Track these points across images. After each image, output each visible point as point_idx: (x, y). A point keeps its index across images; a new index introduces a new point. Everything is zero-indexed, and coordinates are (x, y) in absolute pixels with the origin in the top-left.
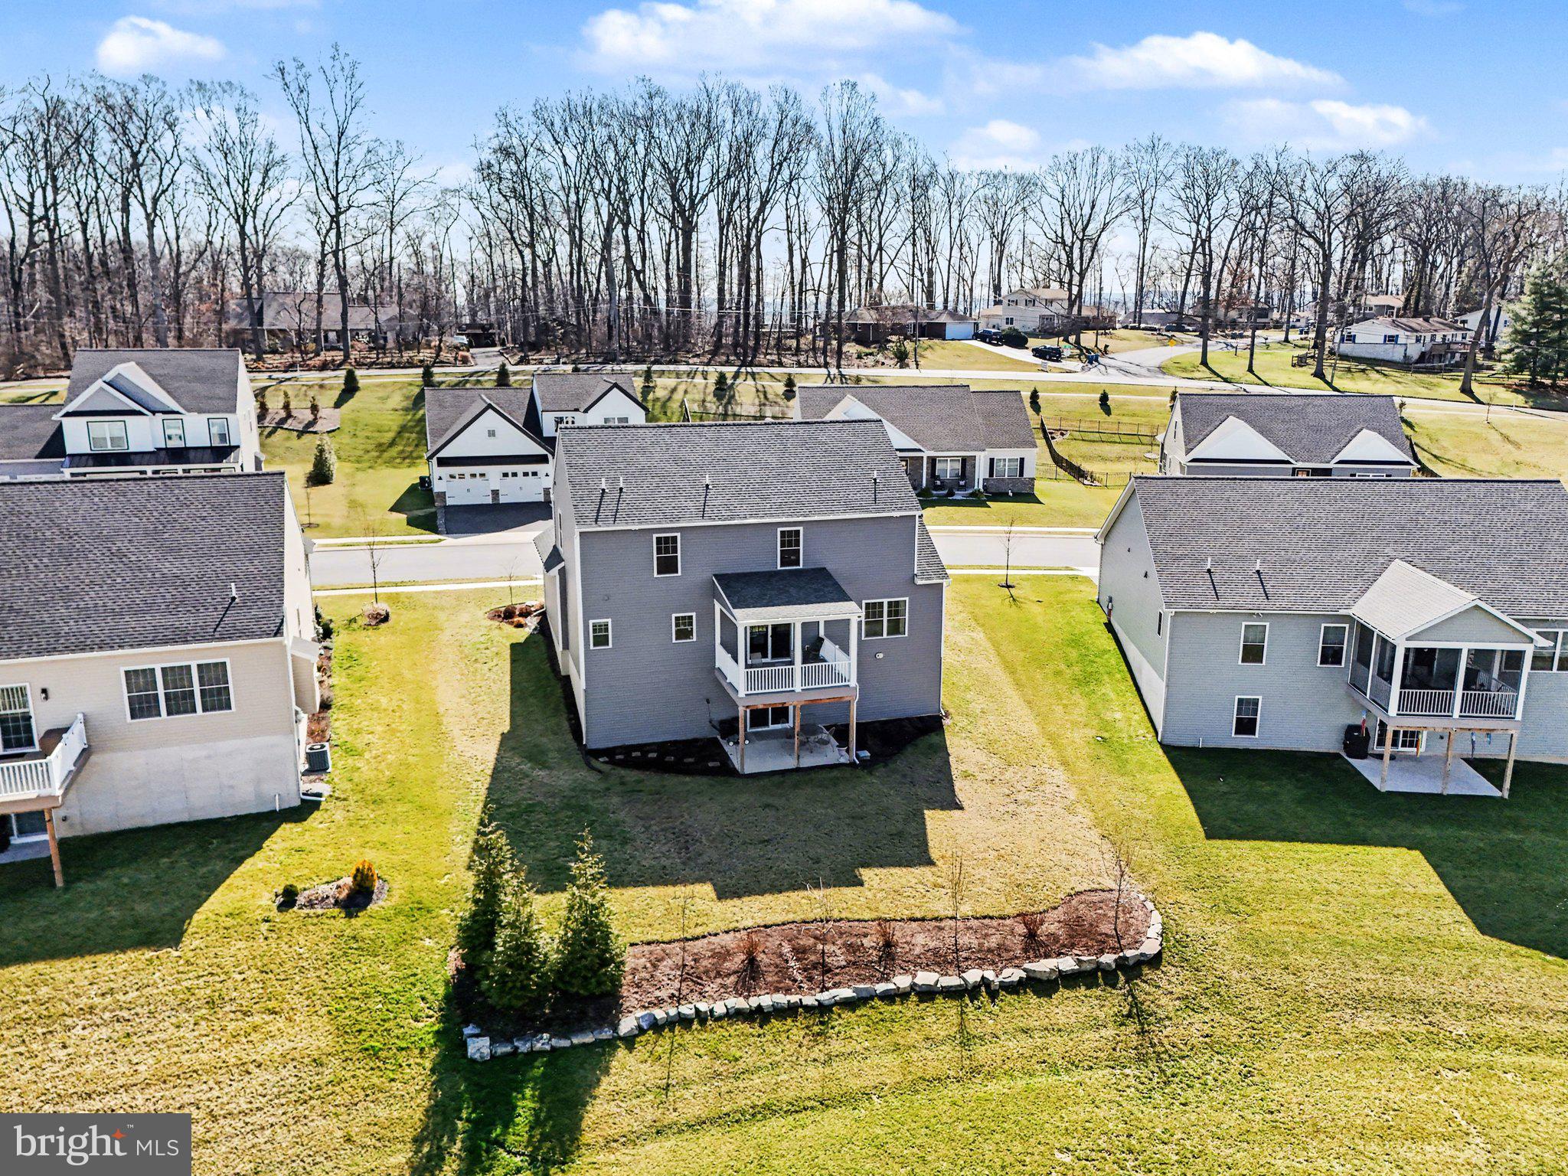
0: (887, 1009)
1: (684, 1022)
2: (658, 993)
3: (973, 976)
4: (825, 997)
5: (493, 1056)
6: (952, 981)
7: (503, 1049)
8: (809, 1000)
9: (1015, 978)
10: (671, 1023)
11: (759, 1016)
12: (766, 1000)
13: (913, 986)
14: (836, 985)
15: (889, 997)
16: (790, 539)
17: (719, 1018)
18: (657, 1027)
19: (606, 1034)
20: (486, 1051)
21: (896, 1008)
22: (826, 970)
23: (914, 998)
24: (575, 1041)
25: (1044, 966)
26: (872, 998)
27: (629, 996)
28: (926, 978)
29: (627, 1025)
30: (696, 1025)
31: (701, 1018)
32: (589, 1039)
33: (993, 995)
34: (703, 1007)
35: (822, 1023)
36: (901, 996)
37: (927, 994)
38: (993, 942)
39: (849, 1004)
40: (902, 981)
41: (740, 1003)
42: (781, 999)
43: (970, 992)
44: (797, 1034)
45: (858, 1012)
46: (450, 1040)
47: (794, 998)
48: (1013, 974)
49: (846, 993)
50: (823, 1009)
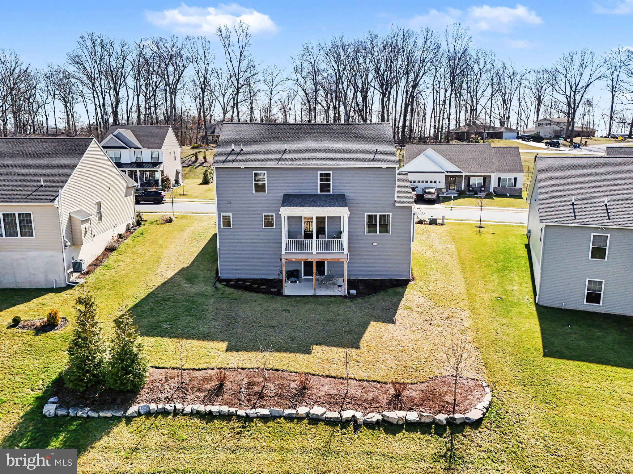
0: (286, 425)
1: (165, 413)
2: (160, 395)
3: (347, 414)
4: (251, 412)
5: (56, 415)
6: (333, 415)
7: (61, 412)
8: (241, 412)
9: (374, 420)
10: (157, 413)
11: (209, 417)
12: (215, 408)
13: (308, 414)
14: (262, 406)
15: (290, 418)
16: (325, 178)
17: (185, 415)
18: (149, 414)
19: (119, 414)
20: (52, 412)
21: (292, 425)
22: (261, 396)
23: (306, 421)
24: (102, 414)
25: (395, 415)
26: (280, 417)
27: (144, 395)
28: (317, 410)
29: (132, 410)
30: (170, 417)
31: (176, 412)
32: (109, 414)
33: (357, 427)
34: (179, 406)
35: (243, 427)
36: (300, 419)
37: (314, 420)
38: (370, 396)
39: (265, 419)
40: (302, 410)
41: (201, 408)
42: (225, 409)
43: (343, 423)
44: (226, 432)
45: (268, 424)
46: (41, 401)
47: (232, 410)
48: (375, 417)
49: (265, 411)
50: (248, 419)
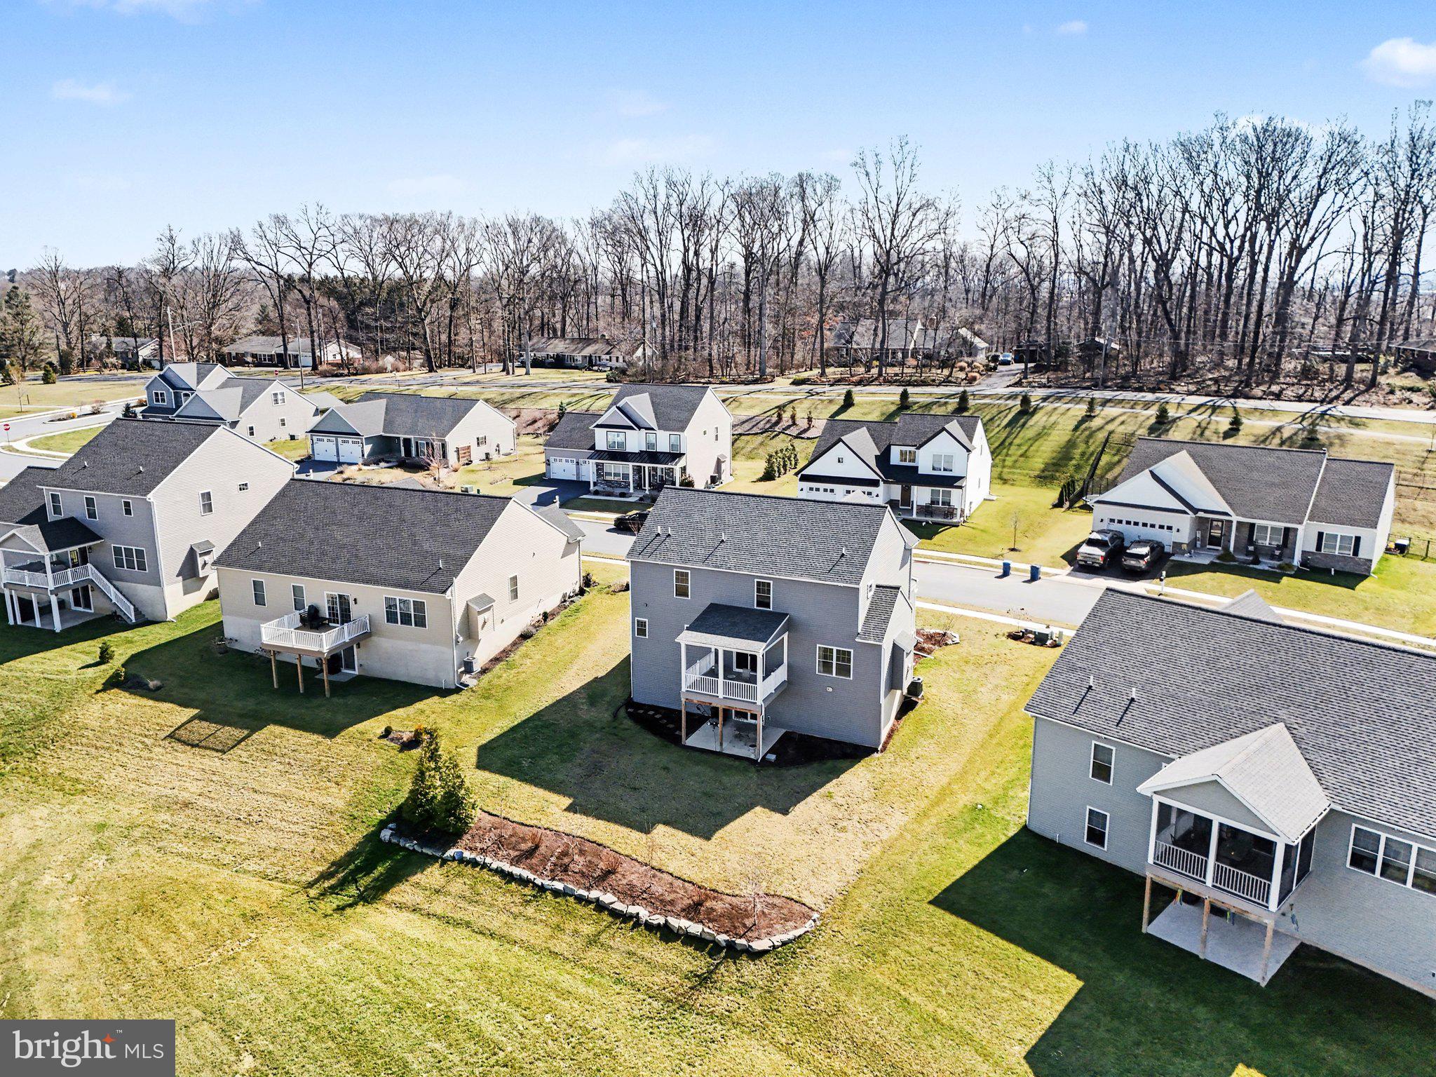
0: (573, 905)
1: (474, 863)
2: (478, 845)
3: (635, 910)
4: (548, 883)
5: (390, 841)
6: (619, 906)
7: (394, 841)
8: (539, 881)
9: (657, 922)
10: (468, 862)
11: (508, 877)
12: (516, 871)
13: (598, 899)
14: (560, 880)
15: (580, 899)
17: (490, 870)
18: (462, 861)
19: (438, 854)
20: (387, 838)
21: (578, 906)
22: (565, 869)
23: (592, 906)
24: (424, 851)
25: (679, 923)
26: (571, 896)
27: (464, 840)
28: (607, 898)
29: (451, 852)
30: (478, 869)
31: (484, 866)
32: (430, 852)
33: (635, 926)
34: (488, 860)
35: (534, 896)
36: (588, 902)
37: (600, 907)
38: (669, 897)
39: (556, 893)
40: (594, 894)
41: (507, 867)
42: (526, 874)
43: (625, 918)
44: (517, 897)
45: (558, 900)
46: (383, 825)
47: (532, 877)
48: (659, 920)
49: (559, 886)
50: (542, 889)
